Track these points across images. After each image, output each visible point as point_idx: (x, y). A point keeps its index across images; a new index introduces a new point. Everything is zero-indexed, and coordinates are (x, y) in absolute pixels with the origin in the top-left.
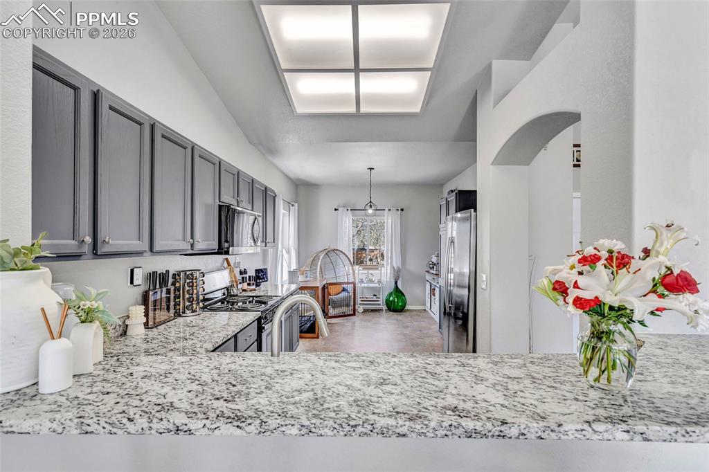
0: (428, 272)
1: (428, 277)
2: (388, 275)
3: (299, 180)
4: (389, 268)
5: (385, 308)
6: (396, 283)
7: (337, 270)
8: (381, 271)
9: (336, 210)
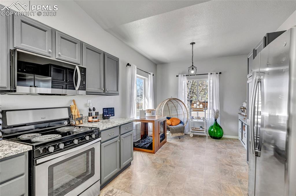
0: (240, 114)
1: (240, 117)
2: (211, 115)
3: (155, 60)
4: (211, 111)
5: (207, 135)
6: (216, 120)
7: (178, 111)
8: (205, 112)
9: (177, 76)
